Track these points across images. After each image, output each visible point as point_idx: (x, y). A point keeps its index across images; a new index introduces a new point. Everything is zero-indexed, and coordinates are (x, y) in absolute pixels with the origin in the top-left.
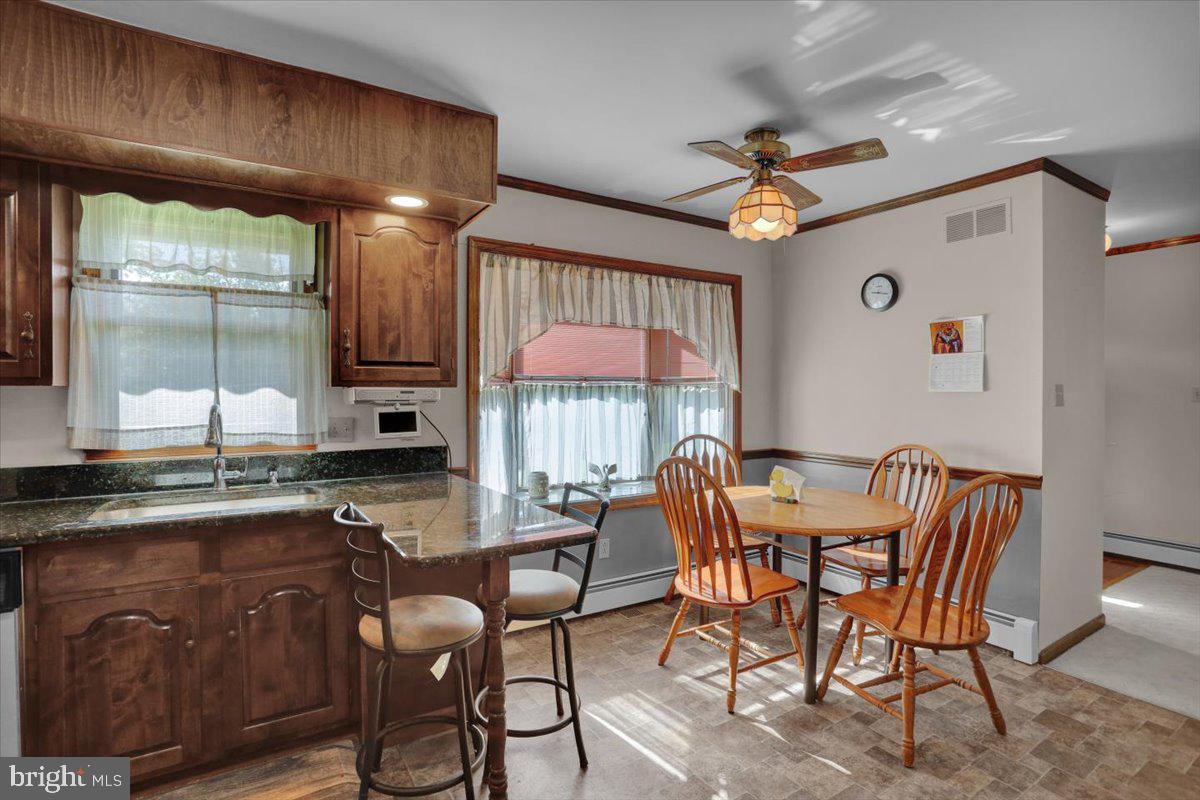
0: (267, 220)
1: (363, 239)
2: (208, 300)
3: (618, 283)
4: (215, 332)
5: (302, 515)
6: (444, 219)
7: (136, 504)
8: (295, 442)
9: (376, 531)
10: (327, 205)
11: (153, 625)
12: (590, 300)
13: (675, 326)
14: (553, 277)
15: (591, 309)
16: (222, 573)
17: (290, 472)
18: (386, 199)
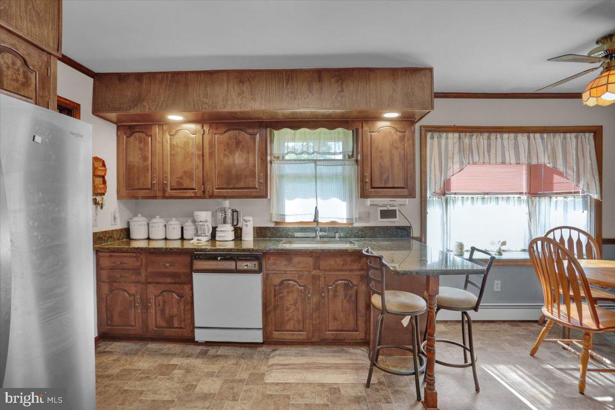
0: (334, 131)
1: (372, 133)
2: (313, 165)
3: (507, 140)
4: (316, 177)
5: (349, 251)
6: (408, 120)
7: (291, 243)
8: (345, 221)
9: (380, 258)
10: (358, 121)
11: (298, 286)
12: (489, 151)
13: (547, 161)
14: (467, 141)
15: (489, 156)
16: (320, 271)
17: (342, 235)
18: (382, 115)
